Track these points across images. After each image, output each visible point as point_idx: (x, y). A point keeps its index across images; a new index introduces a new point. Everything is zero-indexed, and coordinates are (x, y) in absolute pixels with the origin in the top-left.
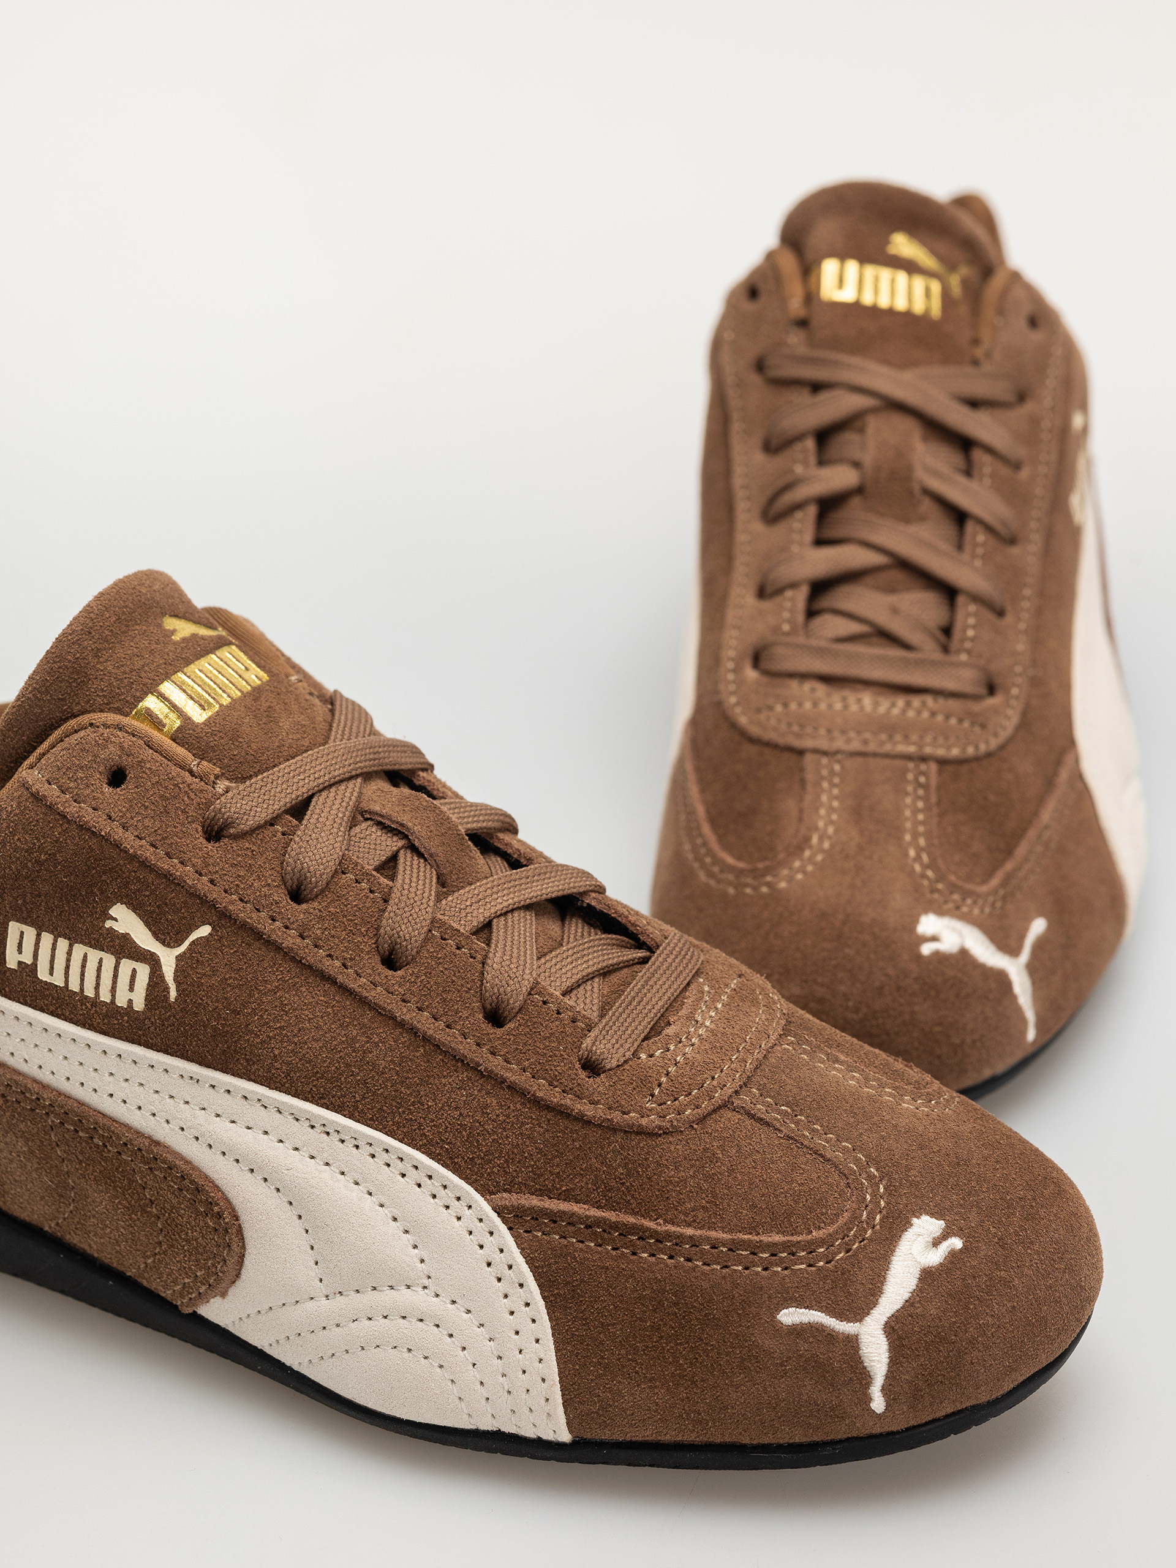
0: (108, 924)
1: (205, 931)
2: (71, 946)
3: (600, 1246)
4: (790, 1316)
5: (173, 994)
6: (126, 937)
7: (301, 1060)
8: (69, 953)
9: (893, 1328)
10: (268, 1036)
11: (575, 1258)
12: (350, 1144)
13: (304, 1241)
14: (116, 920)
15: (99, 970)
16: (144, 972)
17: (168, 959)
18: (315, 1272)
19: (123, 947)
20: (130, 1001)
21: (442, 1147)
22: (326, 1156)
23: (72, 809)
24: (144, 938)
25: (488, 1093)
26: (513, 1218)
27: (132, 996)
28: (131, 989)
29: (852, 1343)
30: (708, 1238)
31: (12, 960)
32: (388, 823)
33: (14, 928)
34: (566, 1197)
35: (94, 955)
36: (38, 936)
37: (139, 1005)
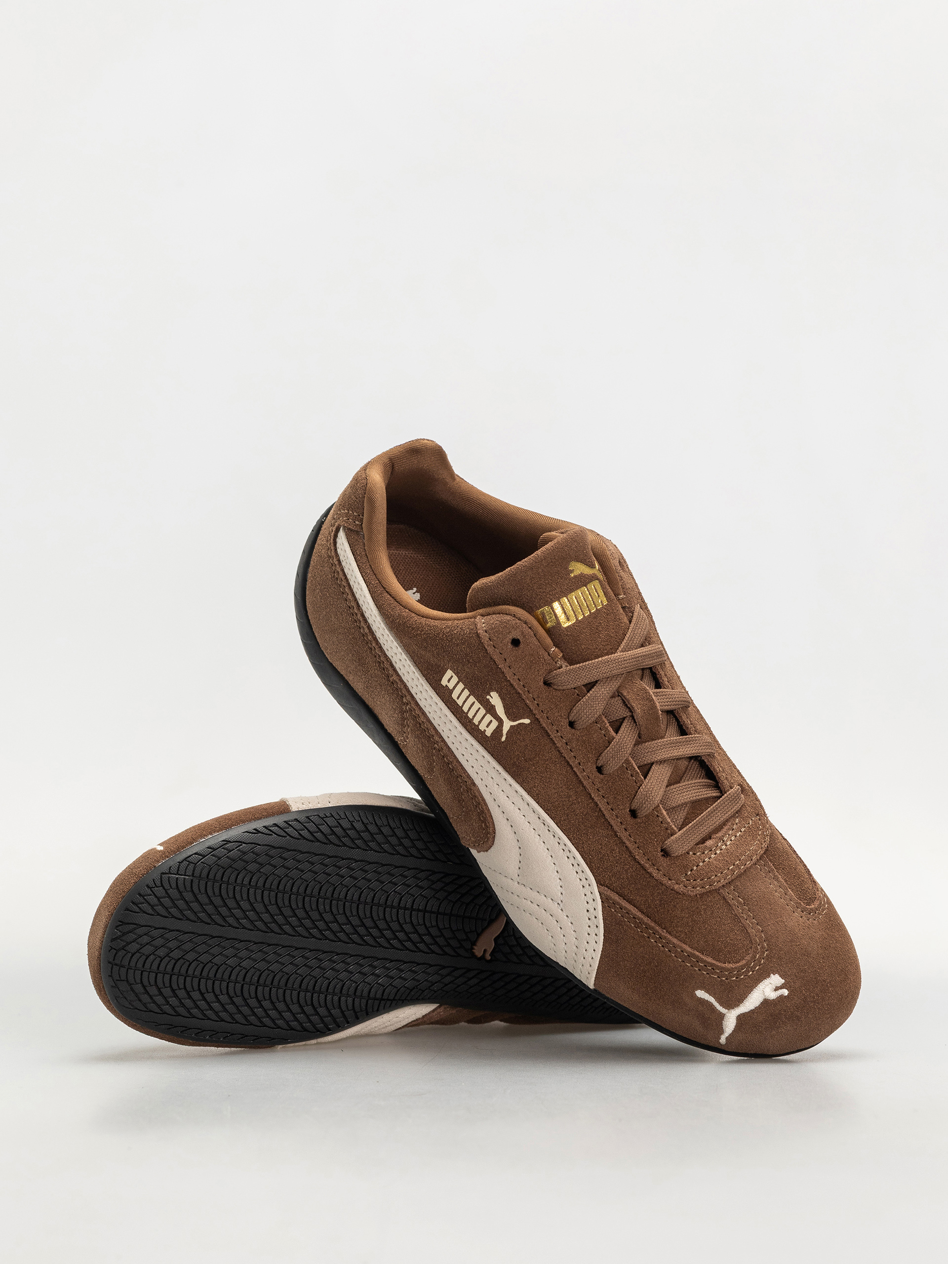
0: (488, 697)
1: (527, 721)
2: (469, 695)
3: (636, 927)
4: (701, 994)
5: (503, 739)
6: (493, 707)
7: (545, 793)
8: (468, 697)
10: (535, 777)
11: (623, 928)
12: (551, 834)
13: (518, 858)
14: (492, 698)
15: (477, 711)
16: (495, 724)
17: (507, 724)
18: (517, 871)
20: (485, 730)
21: (588, 856)
22: (540, 833)
23: (490, 650)
24: (500, 710)
25: (616, 844)
26: (605, 900)
27: (486, 729)
28: (487, 726)
30: (681, 947)
31: (444, 683)
32: (627, 703)
33: (449, 673)
34: (630, 902)
35: (478, 705)
36: (458, 683)
37: (488, 733)
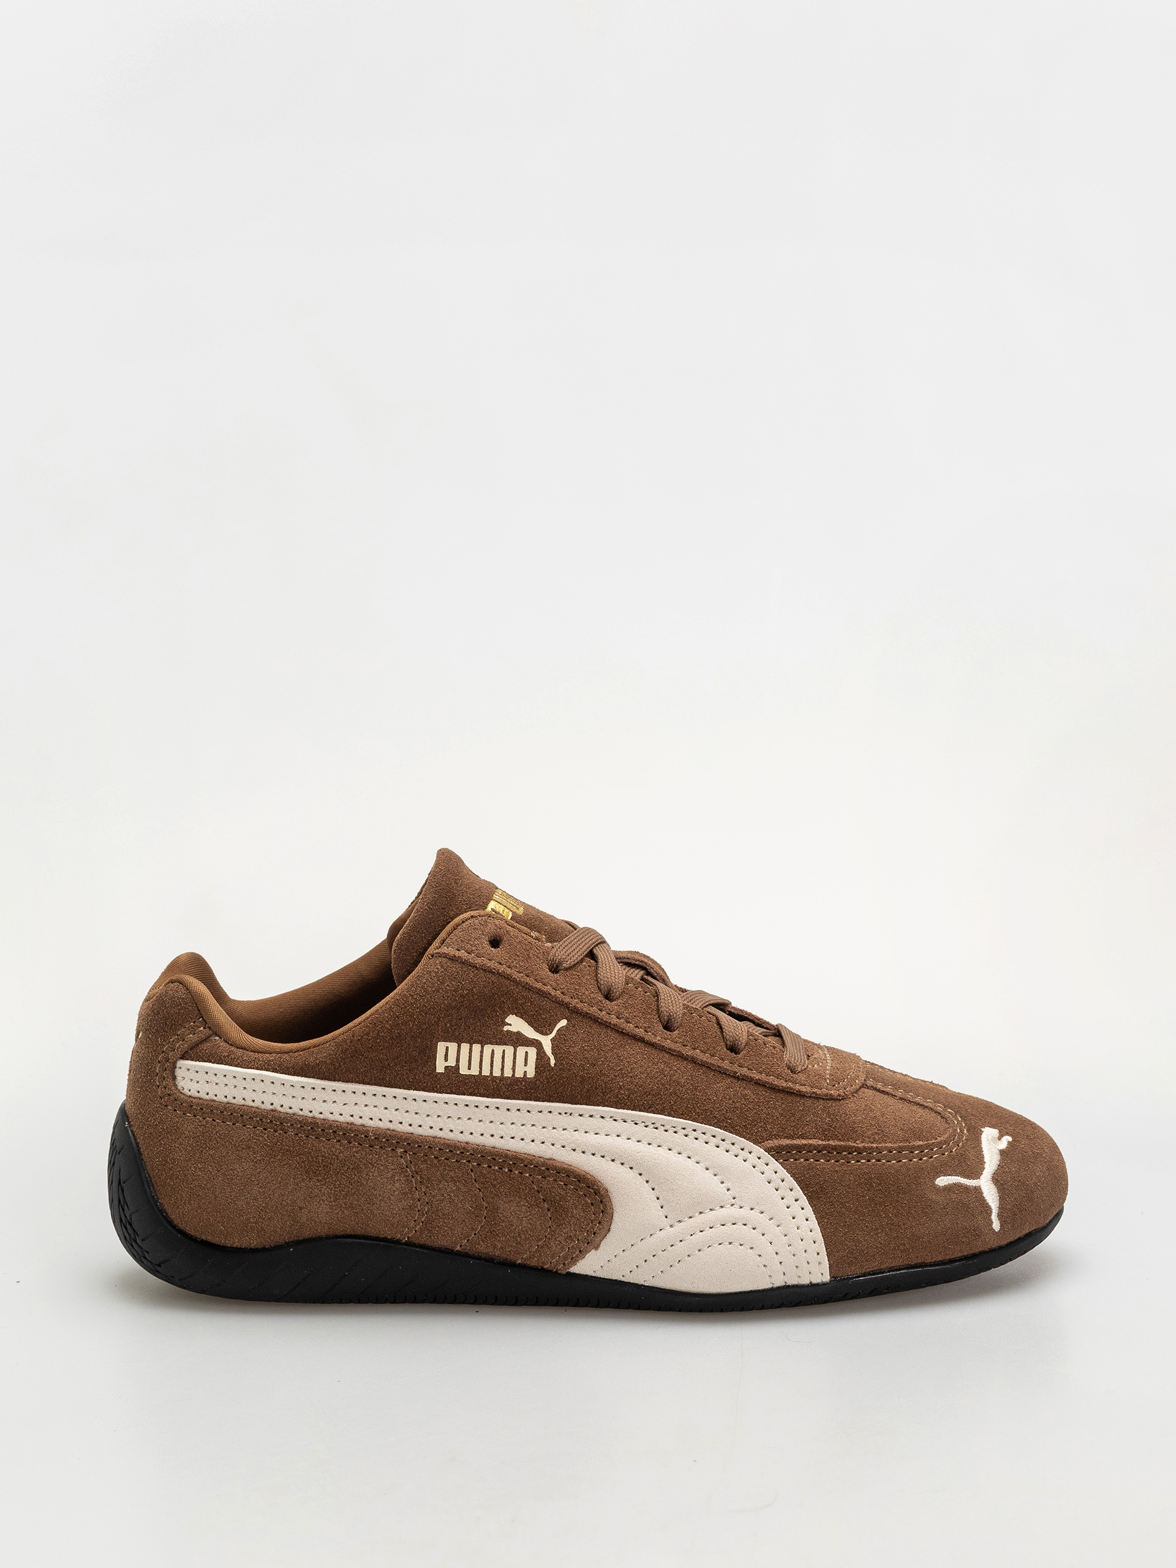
0: (506, 1028)
1: (563, 1023)
2: (482, 1047)
3: (828, 1161)
4: (942, 1181)
5: (553, 1062)
6: (519, 1034)
7: (636, 1086)
8: (482, 1052)
9: (996, 1179)
10: (615, 1075)
11: (818, 1169)
12: (671, 1131)
13: (653, 1195)
14: (510, 1025)
15: (503, 1057)
16: (532, 1052)
17: (546, 1042)
18: (662, 1213)
19: (518, 1040)
20: (525, 1072)
21: (727, 1122)
22: (659, 1141)
23: (478, 961)
24: (530, 1032)
25: (745, 1088)
26: (777, 1153)
27: (526, 1069)
28: (526, 1064)
29: (978, 1190)
30: (886, 1147)
31: (440, 1068)
32: (633, 962)
33: (441, 1046)
34: (802, 1137)
35: (499, 1050)
36: (459, 1047)
37: (531, 1073)
